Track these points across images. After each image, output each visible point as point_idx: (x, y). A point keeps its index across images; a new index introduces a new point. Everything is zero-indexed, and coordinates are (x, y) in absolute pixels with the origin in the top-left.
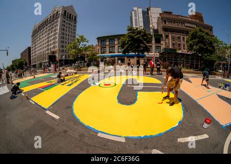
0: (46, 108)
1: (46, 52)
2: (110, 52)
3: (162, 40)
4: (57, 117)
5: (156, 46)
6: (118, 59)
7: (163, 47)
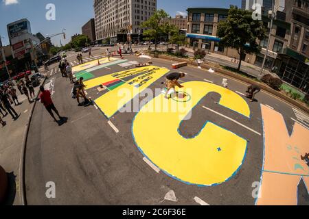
0: (109, 117)
1: (115, 25)
2: (205, 33)
3: (288, 34)
4: (117, 130)
5: (275, 40)
6: (215, 45)
7: (287, 45)
